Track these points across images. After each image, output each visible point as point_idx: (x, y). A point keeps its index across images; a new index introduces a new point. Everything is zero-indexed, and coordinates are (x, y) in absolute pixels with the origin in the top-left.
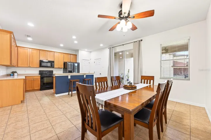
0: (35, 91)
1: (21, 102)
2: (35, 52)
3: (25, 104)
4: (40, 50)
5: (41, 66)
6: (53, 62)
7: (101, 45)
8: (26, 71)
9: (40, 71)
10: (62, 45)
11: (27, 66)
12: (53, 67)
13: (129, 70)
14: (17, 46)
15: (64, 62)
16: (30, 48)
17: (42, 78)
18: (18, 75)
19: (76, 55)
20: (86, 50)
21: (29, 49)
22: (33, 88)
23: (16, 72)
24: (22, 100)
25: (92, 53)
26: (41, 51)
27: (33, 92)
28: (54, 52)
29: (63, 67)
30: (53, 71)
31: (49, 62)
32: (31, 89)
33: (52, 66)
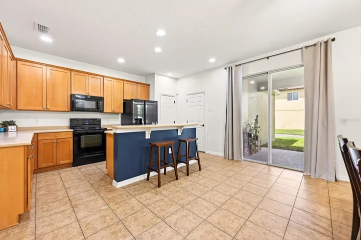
0: (61, 168)
1: (19, 221)
2: (59, 74)
3: (31, 224)
4: (71, 70)
5: (73, 108)
6: (102, 99)
7: (212, 60)
8: (39, 120)
9: (72, 120)
10: (121, 60)
11: (42, 109)
12: (102, 111)
13: (257, 116)
14: (13, 58)
15: (124, 100)
16: (47, 65)
17: (77, 136)
18: (18, 130)
19: (149, 85)
20: (170, 74)
21: (44, 67)
22: (55, 160)
23: (12, 123)
24: (22, 212)
25: (181, 82)
26: (73, 73)
27: (56, 172)
28: (103, 77)
29: (122, 112)
30: (99, 120)
31: (92, 98)
32: (51, 164)
33: (99, 109)
